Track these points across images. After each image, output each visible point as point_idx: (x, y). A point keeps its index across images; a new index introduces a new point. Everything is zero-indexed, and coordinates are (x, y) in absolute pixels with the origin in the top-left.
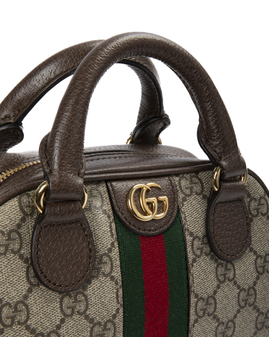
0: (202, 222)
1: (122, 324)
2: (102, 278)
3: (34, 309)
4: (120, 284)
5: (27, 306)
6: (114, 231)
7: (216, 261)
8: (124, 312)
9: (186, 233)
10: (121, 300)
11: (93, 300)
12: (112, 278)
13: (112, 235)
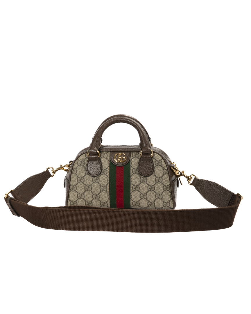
0: (137, 165)
1: (109, 187)
2: (104, 175)
3: (85, 179)
4: (109, 177)
5: (84, 178)
6: (109, 164)
7: (140, 176)
8: (110, 184)
9: (131, 167)
10: (109, 181)
11: (101, 180)
12: (107, 175)
13: (108, 165)
